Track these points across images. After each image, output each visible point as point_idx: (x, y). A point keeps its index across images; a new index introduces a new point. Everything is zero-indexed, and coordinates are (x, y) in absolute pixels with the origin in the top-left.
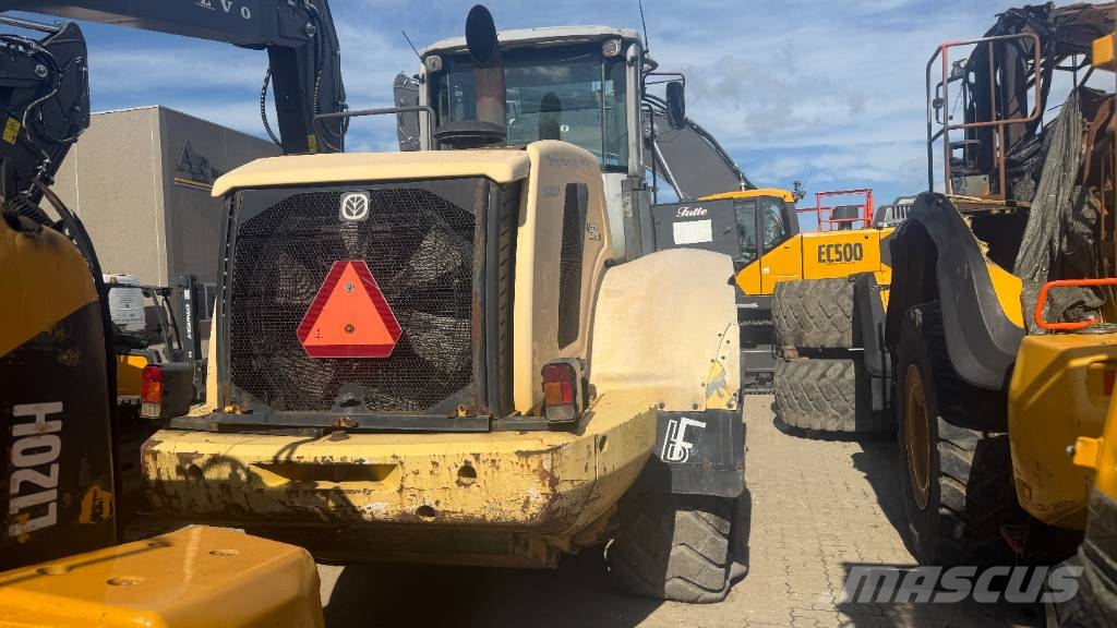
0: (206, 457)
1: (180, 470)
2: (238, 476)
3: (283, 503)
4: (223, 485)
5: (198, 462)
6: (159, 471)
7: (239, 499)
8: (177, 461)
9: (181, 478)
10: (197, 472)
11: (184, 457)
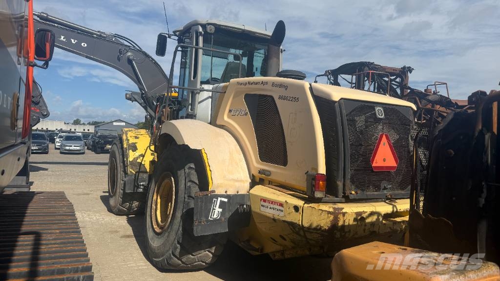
0: (368, 213)
1: (355, 220)
2: (379, 219)
3: (390, 228)
4: (372, 224)
5: (364, 216)
6: (344, 221)
7: (376, 229)
8: (355, 216)
9: (355, 223)
10: (363, 219)
11: (358, 214)
